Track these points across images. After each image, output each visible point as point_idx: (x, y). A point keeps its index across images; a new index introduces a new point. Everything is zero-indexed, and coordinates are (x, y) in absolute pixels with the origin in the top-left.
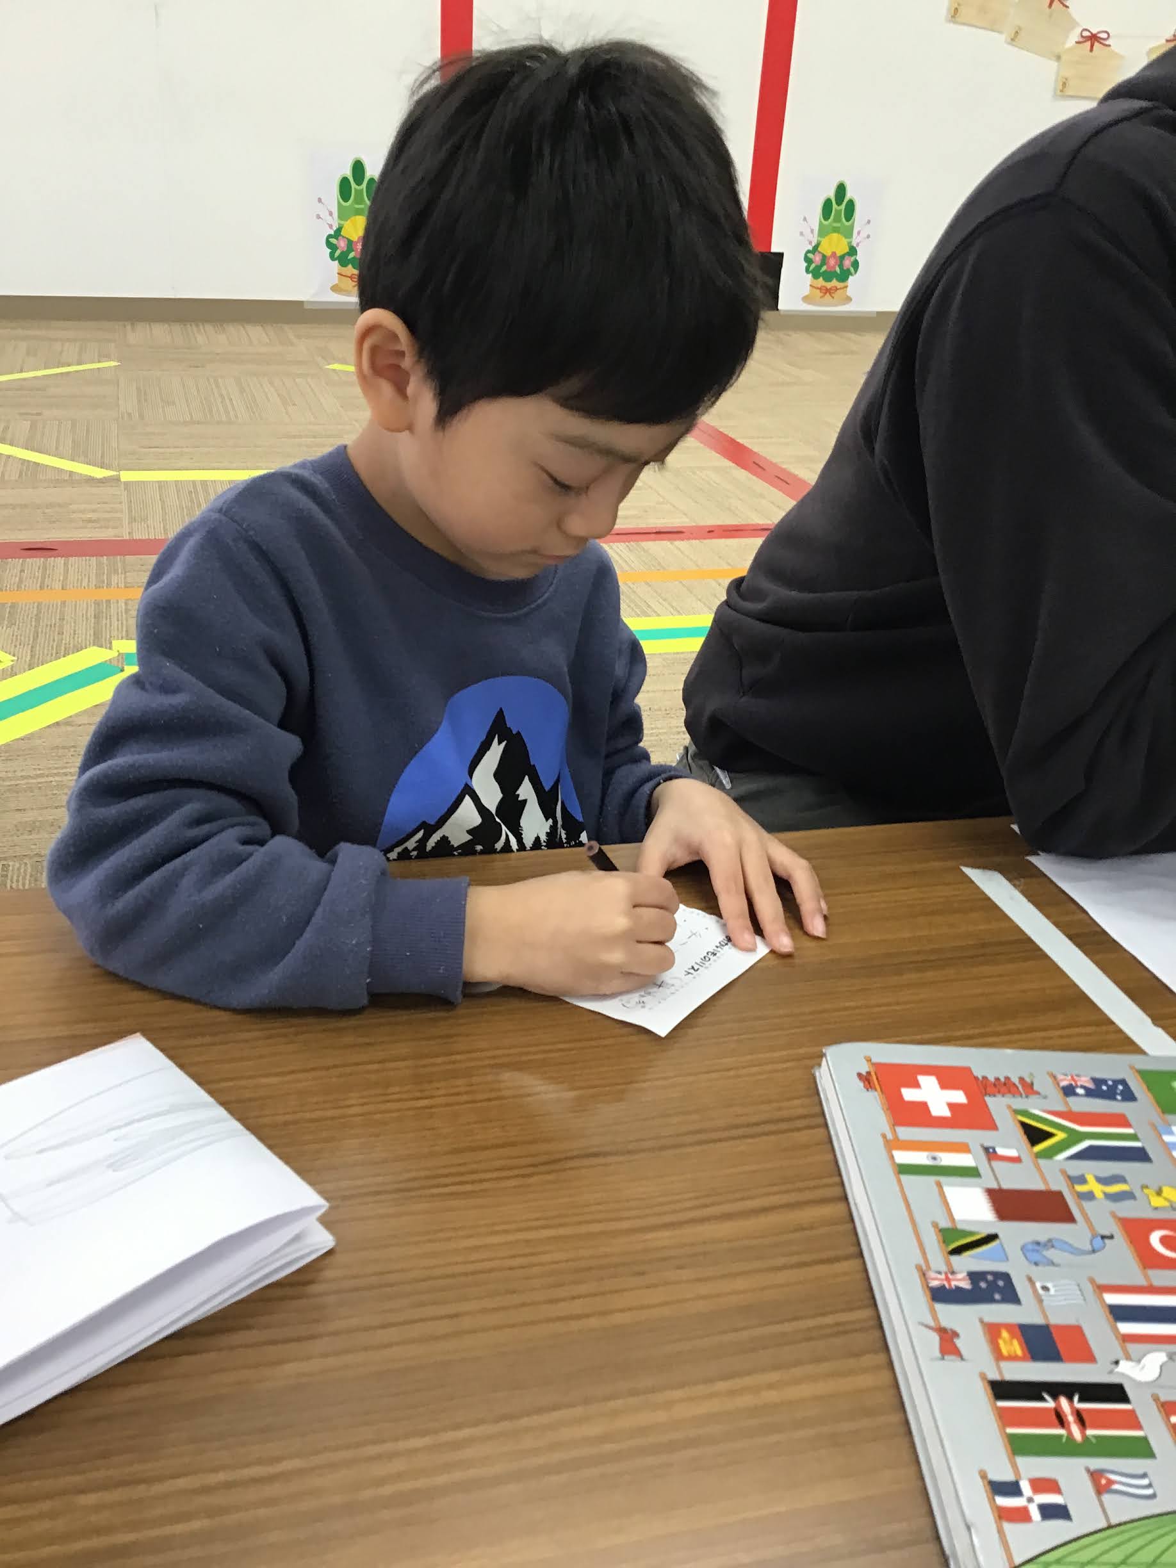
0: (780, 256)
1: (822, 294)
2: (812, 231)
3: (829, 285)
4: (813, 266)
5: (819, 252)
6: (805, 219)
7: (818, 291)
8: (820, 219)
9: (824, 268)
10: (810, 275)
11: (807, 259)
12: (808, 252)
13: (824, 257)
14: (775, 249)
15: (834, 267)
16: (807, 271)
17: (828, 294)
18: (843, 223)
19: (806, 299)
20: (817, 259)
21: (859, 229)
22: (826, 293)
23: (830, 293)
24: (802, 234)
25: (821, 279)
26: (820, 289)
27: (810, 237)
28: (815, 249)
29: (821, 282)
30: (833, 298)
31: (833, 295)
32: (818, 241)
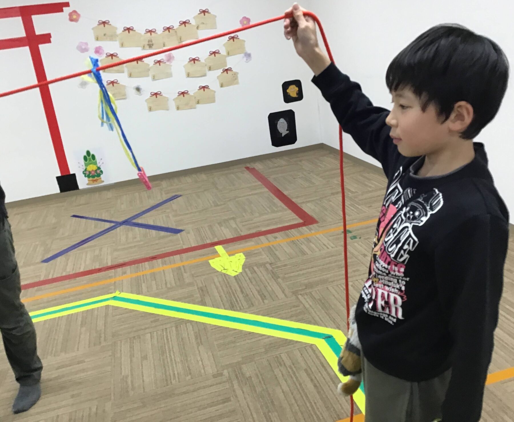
18: (92, 162)
21: (99, 162)
28: (86, 170)
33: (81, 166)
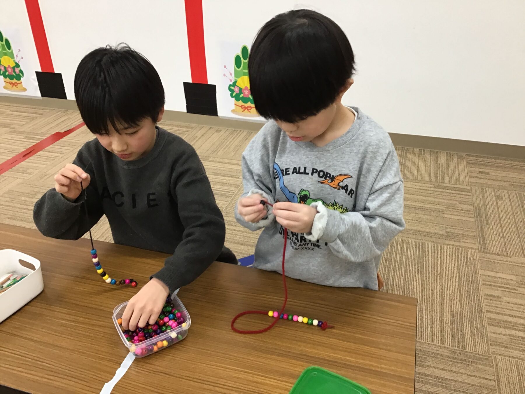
0: (213, 87)
1: (243, 110)
2: (231, 74)
3: (246, 105)
4: (234, 94)
5: (237, 86)
6: (225, 67)
7: (240, 108)
8: (235, 68)
9: (242, 96)
10: (234, 98)
11: (230, 89)
12: (230, 85)
13: (241, 89)
14: (210, 82)
15: (248, 94)
16: (232, 96)
17: (246, 110)
19: (233, 111)
20: (237, 90)
22: (245, 109)
23: (248, 110)
24: (224, 75)
25: (241, 101)
26: (241, 107)
27: (231, 78)
28: (234, 84)
29: (240, 103)
30: (250, 112)
31: (250, 111)
32: (235, 80)
33: (228, 74)
